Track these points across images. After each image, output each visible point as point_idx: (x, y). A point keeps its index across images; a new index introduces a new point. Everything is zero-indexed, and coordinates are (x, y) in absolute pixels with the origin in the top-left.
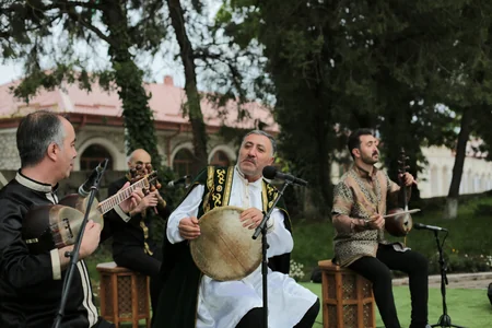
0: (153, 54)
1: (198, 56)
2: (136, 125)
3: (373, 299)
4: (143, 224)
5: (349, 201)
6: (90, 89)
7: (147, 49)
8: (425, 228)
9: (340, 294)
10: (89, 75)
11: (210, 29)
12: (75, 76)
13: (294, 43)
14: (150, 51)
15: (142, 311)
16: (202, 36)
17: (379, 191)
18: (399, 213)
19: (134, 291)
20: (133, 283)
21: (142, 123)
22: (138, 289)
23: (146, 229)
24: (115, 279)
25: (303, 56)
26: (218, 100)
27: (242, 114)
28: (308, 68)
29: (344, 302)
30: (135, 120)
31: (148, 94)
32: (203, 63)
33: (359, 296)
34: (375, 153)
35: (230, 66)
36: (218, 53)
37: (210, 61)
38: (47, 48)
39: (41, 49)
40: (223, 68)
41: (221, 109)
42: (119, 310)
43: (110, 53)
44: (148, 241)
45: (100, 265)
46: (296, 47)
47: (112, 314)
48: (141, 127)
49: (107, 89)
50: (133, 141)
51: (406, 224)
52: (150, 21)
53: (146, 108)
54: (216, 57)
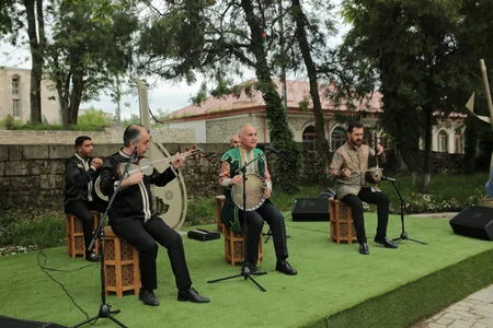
0: (295, 70)
1: (320, 71)
8: (386, 179)
9: (338, 216)
11: (331, 52)
16: (325, 57)
18: (372, 169)
29: (340, 221)
32: (323, 75)
35: (340, 76)
36: (333, 68)
37: (329, 73)
41: (336, 103)
51: (376, 176)
53: (279, 105)
54: (332, 71)
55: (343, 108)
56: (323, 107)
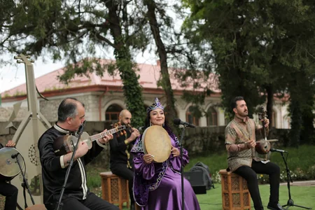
1: (169, 52)
2: (131, 94)
3: (248, 191)
4: (127, 152)
5: (234, 137)
6: (102, 75)
7: (139, 48)
8: (275, 151)
9: (230, 188)
10: (102, 67)
11: (176, 34)
12: (94, 68)
13: (219, 45)
14: (141, 50)
15: (124, 198)
16: (171, 39)
17: (250, 130)
18: (261, 141)
19: (120, 186)
20: (119, 182)
21: (134, 93)
22: (122, 186)
23: (128, 155)
24: (109, 181)
25: (224, 52)
26: (181, 77)
27: (196, 85)
28: (228, 59)
29: (233, 192)
30: (130, 92)
31: (137, 76)
32: (172, 56)
33: (241, 189)
34: (245, 110)
35: (188, 56)
36: (180, 49)
37: (177, 54)
38: (80, 51)
39: (77, 51)
40: (184, 58)
41: (183, 82)
42: (112, 197)
43: (115, 53)
44: (129, 160)
45: (102, 173)
46: (220, 47)
47: (108, 199)
48: (134, 96)
49: (112, 74)
50: (130, 103)
51: (266, 147)
52: (140, 32)
53: (136, 84)
54: (179, 52)
55: (190, 88)
56: (173, 87)
